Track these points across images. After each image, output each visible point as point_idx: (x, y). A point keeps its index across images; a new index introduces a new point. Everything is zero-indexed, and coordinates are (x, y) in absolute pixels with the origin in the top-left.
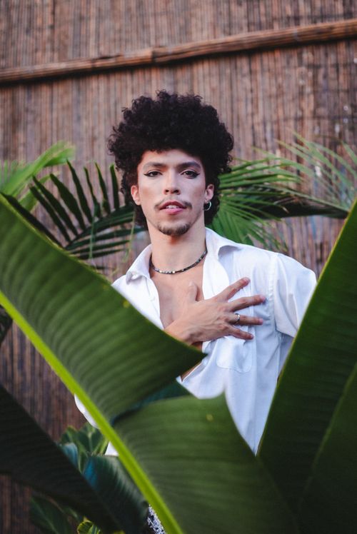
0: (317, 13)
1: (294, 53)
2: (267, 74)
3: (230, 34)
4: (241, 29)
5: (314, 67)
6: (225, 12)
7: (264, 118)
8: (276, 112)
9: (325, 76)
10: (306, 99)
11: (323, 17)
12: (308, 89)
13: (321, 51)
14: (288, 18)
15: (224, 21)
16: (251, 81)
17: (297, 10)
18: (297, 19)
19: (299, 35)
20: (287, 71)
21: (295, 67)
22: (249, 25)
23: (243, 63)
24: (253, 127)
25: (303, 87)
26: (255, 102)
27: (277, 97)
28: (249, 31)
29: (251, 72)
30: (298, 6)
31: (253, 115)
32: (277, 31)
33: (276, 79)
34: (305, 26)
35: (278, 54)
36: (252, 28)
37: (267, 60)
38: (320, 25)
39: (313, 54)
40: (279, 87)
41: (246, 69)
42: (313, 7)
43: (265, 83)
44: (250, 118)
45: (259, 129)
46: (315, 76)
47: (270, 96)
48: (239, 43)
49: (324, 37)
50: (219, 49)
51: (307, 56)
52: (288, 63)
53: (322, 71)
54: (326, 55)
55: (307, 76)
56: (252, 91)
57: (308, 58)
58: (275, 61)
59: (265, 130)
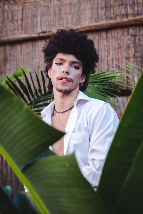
0: (136, 12)
1: (126, 30)
2: (114, 39)
3: (98, 22)
4: (103, 20)
5: (134, 36)
6: (96, 13)
7: (112, 58)
8: (118, 55)
9: (139, 40)
10: (131, 49)
11: (138, 14)
12: (132, 45)
13: (137, 29)
14: (123, 15)
15: (95, 16)
16: (107, 42)
17: (127, 12)
18: (127, 15)
19: (128, 22)
20: (122, 38)
21: (126, 36)
22: (106, 18)
23: (104, 34)
24: (108, 62)
25: (129, 44)
26: (109, 51)
27: (118, 48)
28: (106, 20)
29: (107, 38)
30: (127, 9)
31: (107, 56)
32: (118, 20)
33: (118, 41)
34: (130, 18)
35: (118, 30)
36: (107, 19)
37: (114, 33)
38: (137, 17)
39: (134, 30)
40: (119, 44)
41: (105, 37)
42: (134, 10)
43: (113, 43)
44: (106, 58)
45: (110, 62)
46: (135, 40)
47: (115, 48)
48: (102, 26)
49: (138, 23)
50: (93, 28)
51: (131, 31)
52: (123, 34)
53: (137, 37)
54: (140, 30)
55: (131, 40)
56: (107, 46)
57: (132, 32)
58: (117, 33)
59: (113, 63)
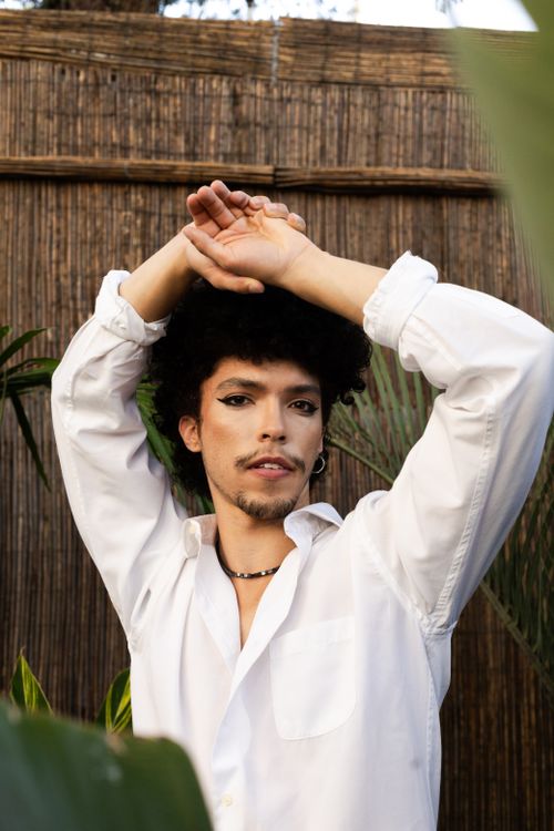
0: (151, 145)
1: (119, 191)
2: (81, 214)
3: (34, 154)
4: (49, 150)
5: (146, 214)
6: (29, 124)
7: (74, 269)
8: (90, 263)
9: (158, 228)
10: (132, 253)
11: (158, 153)
12: (135, 241)
13: (156, 194)
14: (114, 145)
15: (26, 135)
16: (58, 218)
17: (126, 138)
18: (125, 149)
19: (130, 170)
20: (108, 213)
21: (119, 211)
22: (59, 145)
23: (49, 194)
24: (58, 279)
25: (128, 236)
26: (62, 246)
27: (93, 244)
28: (59, 153)
29: (58, 206)
30: (127, 132)
31: (58, 263)
32: (97, 159)
33: (94, 222)
34: (134, 160)
35: (97, 189)
36: (64, 150)
37: (83, 195)
38: (153, 161)
39: (144, 197)
40: (96, 232)
41: (52, 203)
42: (146, 139)
43: (77, 224)
44: (54, 266)
45: (66, 282)
46: (145, 225)
47: (84, 242)
48: (49, 166)
49: (162, 178)
50: (20, 170)
51: (136, 197)
52: (111, 203)
53: (155, 220)
54: (161, 201)
55: (136, 224)
56: (58, 231)
57: (137, 201)
58: (94, 198)
59: (74, 285)
